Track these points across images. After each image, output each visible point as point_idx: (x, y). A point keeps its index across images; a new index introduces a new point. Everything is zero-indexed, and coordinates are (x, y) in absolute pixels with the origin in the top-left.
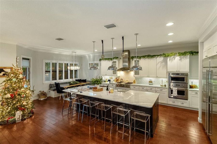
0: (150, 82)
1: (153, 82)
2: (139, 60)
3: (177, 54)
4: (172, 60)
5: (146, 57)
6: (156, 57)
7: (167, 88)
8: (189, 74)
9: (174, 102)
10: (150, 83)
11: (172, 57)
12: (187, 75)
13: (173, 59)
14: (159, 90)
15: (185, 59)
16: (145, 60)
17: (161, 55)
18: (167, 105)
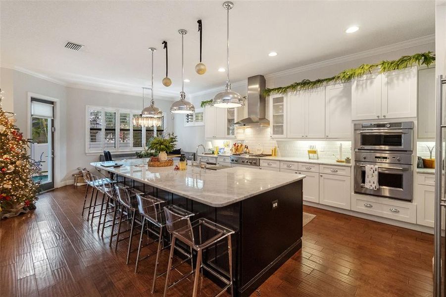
0: (310, 152)
1: (319, 153)
2: (282, 98)
3: (380, 67)
4: (364, 86)
5: (299, 87)
6: (325, 83)
7: (351, 167)
8: (416, 122)
9: (371, 207)
10: (311, 155)
11: (365, 77)
12: (410, 127)
13: (366, 83)
14: (329, 171)
15: (403, 80)
16: (298, 95)
17: (336, 78)
18: (351, 214)
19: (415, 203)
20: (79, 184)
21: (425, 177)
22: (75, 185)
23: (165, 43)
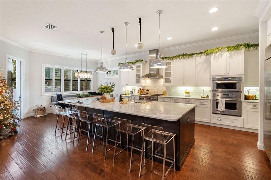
0: (186, 93)
1: (190, 93)
2: (171, 62)
3: (226, 49)
4: (218, 58)
5: (181, 57)
6: (195, 55)
7: (210, 100)
8: (243, 77)
9: (221, 120)
11: (218, 53)
12: (240, 79)
13: (219, 56)
14: (199, 103)
15: (237, 56)
16: (180, 62)
17: (201, 53)
18: (210, 125)
19: (242, 117)
20: (38, 116)
21: (248, 104)
22: (36, 116)
23: (113, 29)
